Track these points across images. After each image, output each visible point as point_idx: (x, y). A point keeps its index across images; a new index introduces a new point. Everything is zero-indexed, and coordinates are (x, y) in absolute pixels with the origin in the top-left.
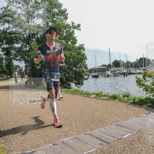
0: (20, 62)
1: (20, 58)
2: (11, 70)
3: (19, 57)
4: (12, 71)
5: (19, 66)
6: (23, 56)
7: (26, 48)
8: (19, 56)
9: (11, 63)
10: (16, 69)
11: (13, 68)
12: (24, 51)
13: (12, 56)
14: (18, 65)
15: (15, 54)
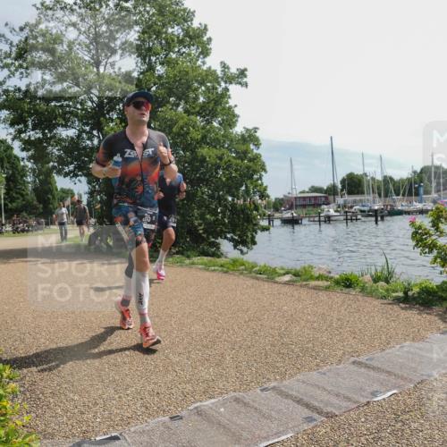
0: (74, 179)
1: (75, 168)
2: (49, 203)
3: (71, 167)
4: (51, 206)
5: (72, 191)
6: (84, 162)
7: (92, 141)
8: (72, 163)
9: (50, 183)
10: (62, 199)
11: (54, 198)
12: (85, 148)
13: (52, 164)
14: (69, 190)
15: (59, 157)
